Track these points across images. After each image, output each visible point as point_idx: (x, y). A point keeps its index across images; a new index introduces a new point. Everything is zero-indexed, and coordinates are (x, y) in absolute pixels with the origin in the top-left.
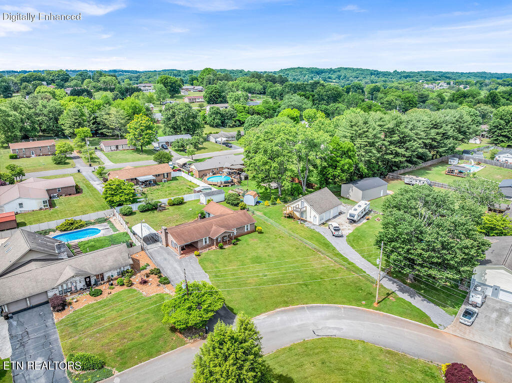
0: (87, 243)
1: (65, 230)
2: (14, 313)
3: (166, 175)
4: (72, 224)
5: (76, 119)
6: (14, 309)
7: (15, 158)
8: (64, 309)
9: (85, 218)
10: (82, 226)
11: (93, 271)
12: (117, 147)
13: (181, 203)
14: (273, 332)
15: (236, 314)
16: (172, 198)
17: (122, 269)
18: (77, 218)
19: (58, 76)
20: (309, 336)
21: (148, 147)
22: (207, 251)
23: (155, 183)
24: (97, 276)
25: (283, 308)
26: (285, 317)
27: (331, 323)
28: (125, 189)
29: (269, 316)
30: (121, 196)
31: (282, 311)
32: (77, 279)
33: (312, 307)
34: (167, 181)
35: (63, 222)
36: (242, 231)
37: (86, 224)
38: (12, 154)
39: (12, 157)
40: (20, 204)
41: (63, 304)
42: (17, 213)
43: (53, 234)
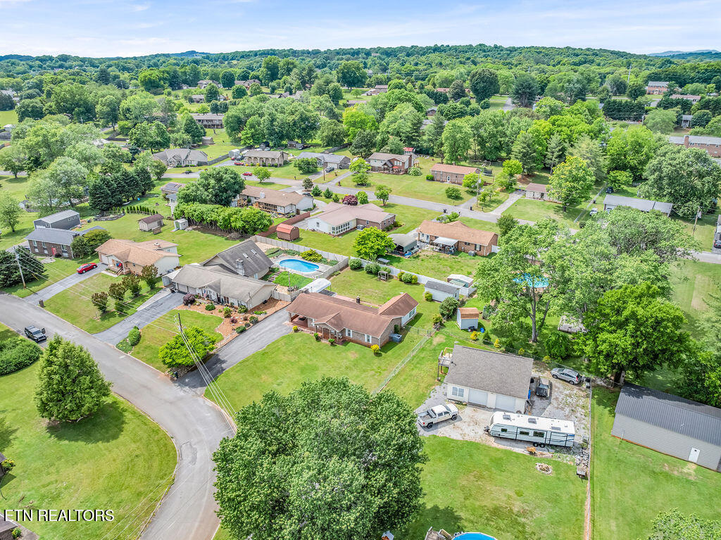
1: (303, 258)
3: (478, 247)
4: (310, 255)
6: (182, 288)
7: (430, 180)
8: (187, 305)
11: (223, 292)
12: (543, 194)
15: (208, 386)
16: (406, 273)
23: (457, 251)
26: (211, 418)
29: (212, 407)
34: (476, 255)
35: (308, 250)
36: (359, 339)
37: (321, 261)
38: (430, 175)
39: (427, 179)
40: (318, 223)
41: (190, 302)
42: (314, 230)
43: (296, 257)
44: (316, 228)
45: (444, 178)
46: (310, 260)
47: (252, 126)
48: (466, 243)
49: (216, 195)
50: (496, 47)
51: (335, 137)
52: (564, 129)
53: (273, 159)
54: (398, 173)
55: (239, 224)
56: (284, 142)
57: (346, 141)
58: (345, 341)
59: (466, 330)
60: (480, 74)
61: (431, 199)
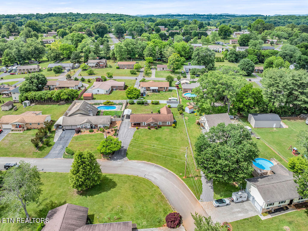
0: (107, 112)
1: (105, 105)
2: (66, 130)
3: (165, 88)
4: (108, 103)
5: (149, 52)
6: (67, 128)
7: (118, 69)
8: (78, 133)
9: (115, 101)
10: (112, 105)
11: (94, 123)
12: (163, 68)
13: (157, 103)
14: (131, 168)
15: (127, 156)
16: (154, 101)
17: (105, 125)
18: (111, 101)
19: (172, 23)
20: (141, 175)
21: (178, 71)
22: (143, 128)
23: (159, 91)
24: (95, 125)
25: (146, 162)
26: (142, 165)
27: (155, 175)
28: (134, 92)
29: (137, 162)
30: (132, 95)
31: (145, 163)
32: (88, 124)
33: (157, 166)
34: (165, 91)
35: (105, 101)
36: (165, 124)
37: (114, 104)
38: (118, 66)
39: (117, 68)
40: (98, 91)
41: (79, 131)
42: (96, 94)
43: (101, 105)
44: (97, 93)
45: (124, 67)
46: (109, 105)
47: (7, 55)
48: (161, 88)
49: (37, 87)
50: (93, 14)
51: (58, 56)
52: (159, 44)
53: (34, 69)
54: (103, 67)
55: (66, 97)
56: (26, 61)
57: (62, 57)
58: (160, 127)
59: (191, 113)
60: (99, 25)
61: (125, 76)
